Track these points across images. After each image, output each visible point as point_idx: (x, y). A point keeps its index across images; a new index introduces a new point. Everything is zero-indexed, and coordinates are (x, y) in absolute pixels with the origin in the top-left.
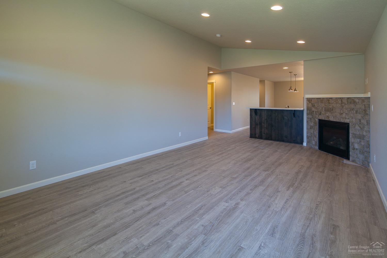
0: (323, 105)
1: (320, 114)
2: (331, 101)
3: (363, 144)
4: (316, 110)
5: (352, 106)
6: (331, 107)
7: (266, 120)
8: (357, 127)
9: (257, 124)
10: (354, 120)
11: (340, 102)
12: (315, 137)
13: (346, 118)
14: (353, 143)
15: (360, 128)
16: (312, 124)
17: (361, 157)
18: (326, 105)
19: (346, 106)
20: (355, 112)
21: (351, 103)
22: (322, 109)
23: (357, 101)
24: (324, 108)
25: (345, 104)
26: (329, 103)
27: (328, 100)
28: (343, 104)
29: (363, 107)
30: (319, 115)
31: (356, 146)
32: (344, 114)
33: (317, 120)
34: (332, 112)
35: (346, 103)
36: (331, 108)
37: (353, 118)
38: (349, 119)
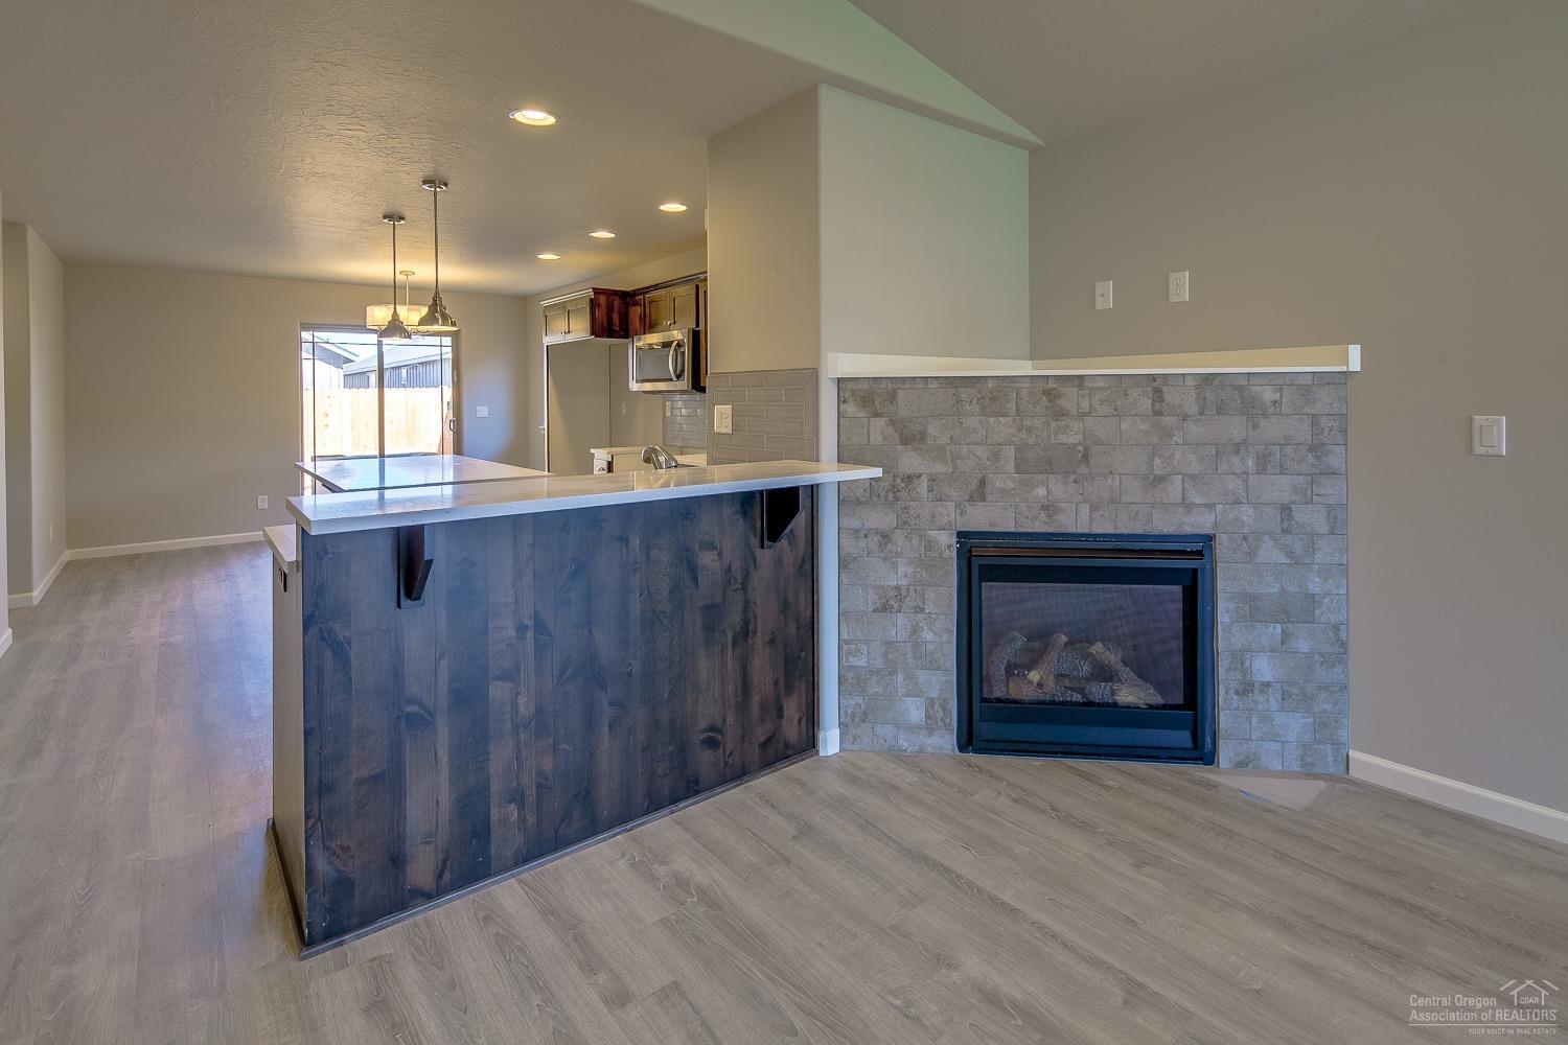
0: (1003, 427)
1: (980, 493)
2: (1071, 399)
3: (1304, 646)
4: (940, 469)
5: (1234, 427)
6: (1072, 439)
7: (530, 635)
8: (1269, 553)
9: (421, 722)
10: (1246, 514)
11: (1146, 404)
12: (932, 665)
13: (1189, 507)
14: (1240, 657)
15: (1289, 554)
16: (899, 575)
17: (1295, 726)
18: (1029, 430)
19: (1194, 430)
20: (1250, 463)
21: (1221, 409)
22: (996, 457)
23: (1269, 395)
24: (1010, 453)
25: (1185, 418)
26: (1062, 414)
27: (1047, 392)
28: (1169, 421)
29: (1304, 433)
30: (971, 499)
31: (1264, 668)
32: (1177, 480)
33: (946, 541)
34: (1083, 470)
35: (1193, 409)
36: (1071, 448)
37: (1237, 502)
38: (1211, 507)
